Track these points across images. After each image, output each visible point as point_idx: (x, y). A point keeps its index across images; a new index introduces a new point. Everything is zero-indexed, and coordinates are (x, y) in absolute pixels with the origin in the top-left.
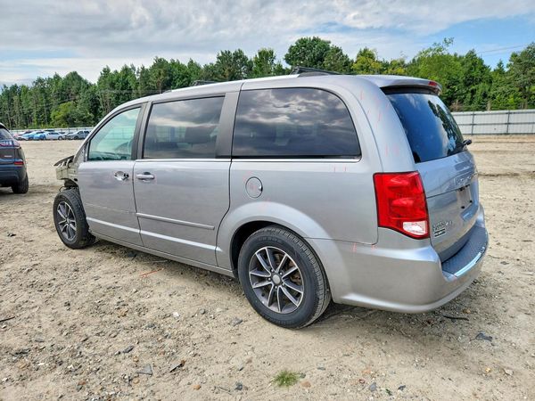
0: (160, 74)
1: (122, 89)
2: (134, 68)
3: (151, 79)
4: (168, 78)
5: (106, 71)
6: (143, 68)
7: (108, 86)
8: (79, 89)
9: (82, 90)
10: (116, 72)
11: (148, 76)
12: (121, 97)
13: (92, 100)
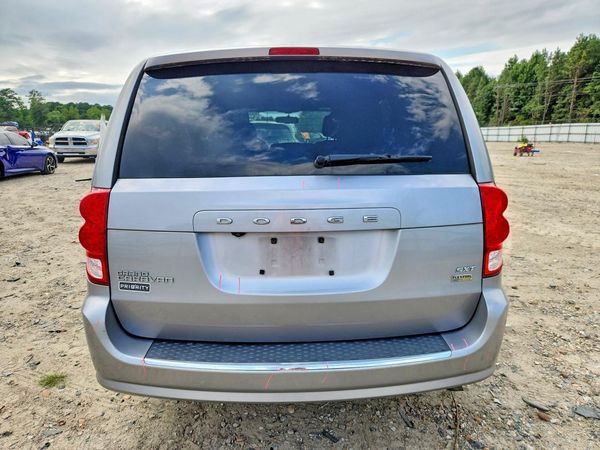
0: (580, 57)
1: (526, 82)
2: (545, 54)
3: (566, 65)
4: (591, 61)
5: (513, 62)
6: (558, 53)
7: (510, 79)
8: (476, 86)
9: (480, 86)
10: (524, 61)
11: (562, 63)
12: (522, 92)
13: (488, 97)
